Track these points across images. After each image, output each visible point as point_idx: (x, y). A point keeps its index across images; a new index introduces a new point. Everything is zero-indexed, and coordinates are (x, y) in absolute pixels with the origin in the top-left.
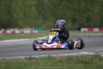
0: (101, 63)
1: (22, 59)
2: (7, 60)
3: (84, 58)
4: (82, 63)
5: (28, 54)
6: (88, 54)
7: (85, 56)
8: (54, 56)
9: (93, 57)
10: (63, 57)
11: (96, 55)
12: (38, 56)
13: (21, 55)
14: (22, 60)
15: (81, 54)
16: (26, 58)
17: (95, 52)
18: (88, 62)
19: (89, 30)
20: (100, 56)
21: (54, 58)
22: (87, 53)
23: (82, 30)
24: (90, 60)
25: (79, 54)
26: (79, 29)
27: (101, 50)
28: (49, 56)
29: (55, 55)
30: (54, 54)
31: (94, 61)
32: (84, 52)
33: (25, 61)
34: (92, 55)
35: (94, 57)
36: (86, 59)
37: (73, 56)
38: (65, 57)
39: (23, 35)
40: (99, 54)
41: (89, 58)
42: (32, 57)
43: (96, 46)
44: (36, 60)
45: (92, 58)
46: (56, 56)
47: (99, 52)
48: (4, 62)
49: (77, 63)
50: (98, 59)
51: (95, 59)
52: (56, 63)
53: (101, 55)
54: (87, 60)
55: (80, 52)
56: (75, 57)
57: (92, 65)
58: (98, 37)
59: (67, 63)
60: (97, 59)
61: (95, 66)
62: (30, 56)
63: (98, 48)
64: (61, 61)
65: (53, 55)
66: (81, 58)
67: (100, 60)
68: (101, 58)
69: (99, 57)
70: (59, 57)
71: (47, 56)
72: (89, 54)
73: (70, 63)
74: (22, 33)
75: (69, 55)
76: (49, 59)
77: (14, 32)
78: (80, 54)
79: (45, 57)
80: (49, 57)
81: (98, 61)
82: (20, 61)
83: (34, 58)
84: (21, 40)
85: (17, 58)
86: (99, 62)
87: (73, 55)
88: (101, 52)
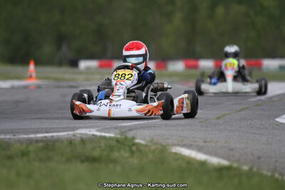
0: (135, 161)
3: (89, 147)
4: (82, 162)
6: (98, 134)
9: (114, 143)
10: (30, 141)
11: (123, 137)
15: (81, 134)
17: (117, 131)
20: (132, 143)
22: (98, 131)
24: (105, 153)
25: (74, 135)
27: (135, 125)
29: (8, 137)
30: (5, 132)
31: (116, 154)
32: (88, 130)
34: (110, 138)
35: (116, 144)
36: (94, 149)
37: (58, 140)
38: (37, 141)
40: (130, 135)
41: (103, 144)
45: (110, 147)
46: (10, 139)
47: (131, 129)
49: (69, 160)
50: (127, 149)
51: (119, 149)
53: (134, 138)
54: (96, 153)
55: (78, 128)
56: (63, 141)
57: (111, 166)
59: (41, 160)
60: (125, 149)
61: (119, 168)
64: (24, 154)
65: (2, 137)
67: (132, 153)
68: (134, 148)
69: (128, 146)
70: (20, 141)
72: (103, 134)
73: (49, 159)
75: (45, 137)
78: (79, 136)
81: (127, 155)
86: (130, 160)
87: (57, 136)
88: (134, 129)
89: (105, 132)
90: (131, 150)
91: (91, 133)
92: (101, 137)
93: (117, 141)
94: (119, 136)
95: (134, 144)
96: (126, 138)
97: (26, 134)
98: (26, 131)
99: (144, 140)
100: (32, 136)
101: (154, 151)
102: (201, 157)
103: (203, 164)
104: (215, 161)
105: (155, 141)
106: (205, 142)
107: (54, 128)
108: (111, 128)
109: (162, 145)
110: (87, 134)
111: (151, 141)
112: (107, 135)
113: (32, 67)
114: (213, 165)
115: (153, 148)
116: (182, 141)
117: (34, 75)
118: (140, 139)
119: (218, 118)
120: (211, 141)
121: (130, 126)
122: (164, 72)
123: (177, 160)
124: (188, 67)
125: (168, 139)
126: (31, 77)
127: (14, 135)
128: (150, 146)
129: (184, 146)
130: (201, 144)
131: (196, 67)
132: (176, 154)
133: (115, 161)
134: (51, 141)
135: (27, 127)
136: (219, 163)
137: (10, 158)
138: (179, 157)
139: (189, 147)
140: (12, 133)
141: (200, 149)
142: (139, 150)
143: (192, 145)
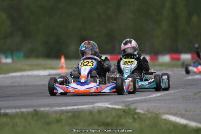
3: (104, 115)
4: (99, 126)
6: (110, 106)
8: (46, 112)
9: (121, 113)
10: (62, 112)
11: (128, 108)
12: (14, 111)
15: (98, 106)
17: (123, 104)
18: (112, 123)
20: (134, 112)
21: (45, 115)
22: (110, 104)
24: (115, 120)
25: (93, 108)
27: (136, 100)
28: (35, 110)
29: (47, 109)
30: (45, 106)
31: (123, 121)
32: (103, 103)
34: (119, 109)
36: (107, 117)
37: (82, 111)
38: (68, 112)
40: (132, 107)
41: (114, 114)
42: (2, 111)
44: (9, 119)
45: (118, 115)
46: (48, 111)
49: (90, 125)
50: (131, 116)
51: (125, 117)
53: (135, 109)
54: (109, 120)
55: (95, 103)
56: (85, 112)
60: (129, 117)
64: (58, 121)
65: (43, 109)
67: (134, 119)
68: (135, 116)
69: (131, 114)
70: (55, 112)
71: (31, 110)
72: (114, 106)
75: (73, 109)
76: (35, 118)
78: (96, 108)
79: (28, 113)
80: (36, 113)
81: (131, 121)
87: (81, 108)
88: (135, 103)
89: (115, 105)
90: (133, 117)
91: (105, 106)
92: (112, 108)
93: (124, 111)
94: (124, 108)
95: (136, 113)
96: (130, 109)
97: (59, 107)
98: (59, 105)
99: (143, 110)
100: (64, 108)
101: (149, 118)
102: (183, 121)
103: (185, 126)
104: (193, 124)
105: (151, 111)
106: (186, 111)
107: (79, 103)
108: (119, 102)
109: (155, 114)
110: (102, 107)
111: (148, 111)
112: (116, 107)
113: (63, 60)
114: (192, 127)
115: (149, 115)
116: (169, 111)
117: (64, 66)
118: (140, 109)
119: (195, 94)
120: (190, 111)
121: (132, 101)
122: (156, 63)
123: (166, 124)
124: (173, 59)
125: (160, 109)
126: (62, 68)
127: (51, 108)
128: (147, 115)
129: (171, 114)
130: (183, 112)
131: (178, 59)
132: (165, 119)
133: (122, 126)
134: (76, 111)
135: (60, 102)
136: (196, 126)
137: (49, 124)
138: (167, 122)
139: (175, 114)
140: (50, 106)
141: (182, 116)
142: (139, 117)
143: (177, 113)
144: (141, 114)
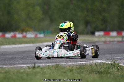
0: (119, 73)
1: (24, 67)
2: (7, 69)
3: (99, 67)
4: (96, 74)
5: (31, 62)
6: (103, 62)
7: (101, 65)
8: (63, 65)
10: (73, 65)
12: (44, 65)
13: (23, 64)
14: (24, 69)
15: (96, 62)
16: (29, 67)
17: (111, 60)
18: (104, 72)
19: (105, 34)
21: (63, 67)
23: (97, 34)
24: (106, 70)
25: (92, 63)
26: (93, 33)
27: (120, 58)
28: (57, 64)
30: (63, 62)
31: (111, 70)
32: (99, 60)
33: (28, 70)
34: (108, 63)
35: (111, 66)
36: (101, 68)
38: (77, 65)
39: (25, 40)
40: (117, 62)
42: (36, 65)
43: (114, 54)
44: (40, 70)
45: (108, 67)
46: (65, 64)
47: (117, 60)
48: (3, 71)
49: (90, 73)
51: (112, 68)
52: (65, 72)
53: (119, 63)
54: (102, 70)
55: (94, 60)
56: (87, 65)
57: (109, 75)
58: (116, 43)
59: (78, 73)
60: (115, 68)
61: (112, 76)
62: (34, 65)
63: (116, 55)
65: (61, 64)
66: (95, 67)
67: (118, 70)
69: (116, 67)
70: (69, 65)
71: (54, 64)
72: (105, 62)
73: (82, 72)
74: (25, 37)
75: (80, 64)
76: (57, 69)
77: (14, 36)
78: (94, 63)
79: (52, 66)
80: (57, 66)
81: (116, 71)
82: (22, 71)
83: (39, 67)
84: (23, 45)
85: (18, 67)
87: (85, 63)
88: (119, 60)
91: (100, 62)
93: (111, 64)
95: (119, 66)
96: (115, 63)
97: (72, 63)
100: (74, 63)
110: (98, 62)
118: (122, 64)
134: (82, 65)
140: (66, 62)
142: (121, 68)
144: (122, 66)
